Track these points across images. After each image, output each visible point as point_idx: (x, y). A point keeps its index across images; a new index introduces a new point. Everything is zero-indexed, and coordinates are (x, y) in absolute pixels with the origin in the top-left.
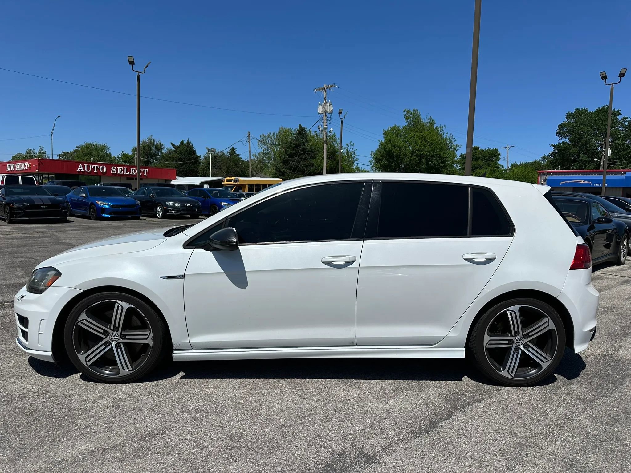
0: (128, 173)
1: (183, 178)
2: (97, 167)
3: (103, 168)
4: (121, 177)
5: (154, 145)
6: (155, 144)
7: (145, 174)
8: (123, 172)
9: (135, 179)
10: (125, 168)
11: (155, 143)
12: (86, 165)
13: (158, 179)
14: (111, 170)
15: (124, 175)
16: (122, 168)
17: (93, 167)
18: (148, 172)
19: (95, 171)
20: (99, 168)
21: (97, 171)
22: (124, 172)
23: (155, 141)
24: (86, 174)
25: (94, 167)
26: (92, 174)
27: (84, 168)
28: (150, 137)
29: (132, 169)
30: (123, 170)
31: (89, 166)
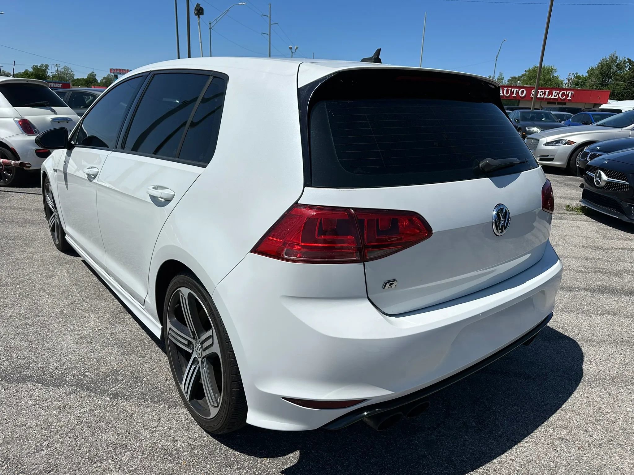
0: (549, 96)
1: (619, 101)
2: (517, 90)
3: (523, 92)
4: (541, 101)
5: (616, 62)
6: (618, 62)
7: (569, 98)
8: (543, 95)
9: (557, 103)
10: (547, 91)
11: (618, 59)
12: (505, 89)
13: (585, 103)
14: (531, 93)
15: (544, 99)
16: (544, 91)
17: (512, 91)
18: (573, 95)
19: (514, 95)
20: (519, 91)
21: (516, 95)
22: (545, 96)
23: (618, 58)
24: (505, 98)
25: (514, 90)
26: (510, 98)
27: (504, 92)
28: (613, 54)
29: (554, 91)
30: (544, 94)
31: (509, 90)
